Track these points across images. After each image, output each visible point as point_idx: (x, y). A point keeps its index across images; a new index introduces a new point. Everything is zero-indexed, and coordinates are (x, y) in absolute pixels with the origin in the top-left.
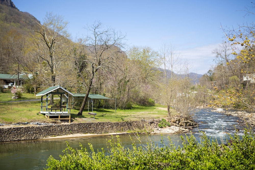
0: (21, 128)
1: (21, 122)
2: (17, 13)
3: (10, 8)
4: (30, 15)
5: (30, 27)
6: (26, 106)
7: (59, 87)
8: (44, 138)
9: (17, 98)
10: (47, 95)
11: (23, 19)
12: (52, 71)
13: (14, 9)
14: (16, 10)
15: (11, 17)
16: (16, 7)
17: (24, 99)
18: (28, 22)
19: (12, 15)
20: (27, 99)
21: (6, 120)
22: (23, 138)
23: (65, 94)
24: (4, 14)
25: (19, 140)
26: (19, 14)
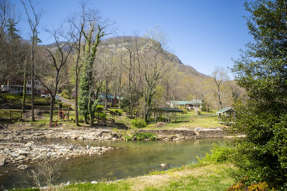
0: (213, 131)
1: (212, 127)
2: (183, 66)
3: (180, 64)
4: (190, 67)
5: (191, 73)
6: (206, 119)
7: (231, 108)
8: (226, 137)
9: (198, 114)
10: (224, 113)
11: (187, 69)
12: (220, 99)
13: (182, 64)
14: (183, 65)
15: (181, 69)
16: (182, 63)
17: (202, 115)
18: (189, 70)
19: (181, 68)
20: (204, 115)
21: (204, 126)
22: (215, 136)
23: (234, 112)
24: (177, 68)
25: (213, 137)
26: (184, 67)
